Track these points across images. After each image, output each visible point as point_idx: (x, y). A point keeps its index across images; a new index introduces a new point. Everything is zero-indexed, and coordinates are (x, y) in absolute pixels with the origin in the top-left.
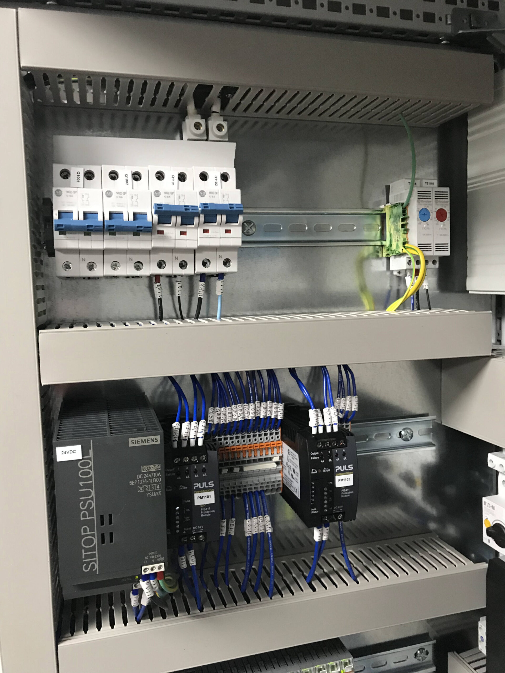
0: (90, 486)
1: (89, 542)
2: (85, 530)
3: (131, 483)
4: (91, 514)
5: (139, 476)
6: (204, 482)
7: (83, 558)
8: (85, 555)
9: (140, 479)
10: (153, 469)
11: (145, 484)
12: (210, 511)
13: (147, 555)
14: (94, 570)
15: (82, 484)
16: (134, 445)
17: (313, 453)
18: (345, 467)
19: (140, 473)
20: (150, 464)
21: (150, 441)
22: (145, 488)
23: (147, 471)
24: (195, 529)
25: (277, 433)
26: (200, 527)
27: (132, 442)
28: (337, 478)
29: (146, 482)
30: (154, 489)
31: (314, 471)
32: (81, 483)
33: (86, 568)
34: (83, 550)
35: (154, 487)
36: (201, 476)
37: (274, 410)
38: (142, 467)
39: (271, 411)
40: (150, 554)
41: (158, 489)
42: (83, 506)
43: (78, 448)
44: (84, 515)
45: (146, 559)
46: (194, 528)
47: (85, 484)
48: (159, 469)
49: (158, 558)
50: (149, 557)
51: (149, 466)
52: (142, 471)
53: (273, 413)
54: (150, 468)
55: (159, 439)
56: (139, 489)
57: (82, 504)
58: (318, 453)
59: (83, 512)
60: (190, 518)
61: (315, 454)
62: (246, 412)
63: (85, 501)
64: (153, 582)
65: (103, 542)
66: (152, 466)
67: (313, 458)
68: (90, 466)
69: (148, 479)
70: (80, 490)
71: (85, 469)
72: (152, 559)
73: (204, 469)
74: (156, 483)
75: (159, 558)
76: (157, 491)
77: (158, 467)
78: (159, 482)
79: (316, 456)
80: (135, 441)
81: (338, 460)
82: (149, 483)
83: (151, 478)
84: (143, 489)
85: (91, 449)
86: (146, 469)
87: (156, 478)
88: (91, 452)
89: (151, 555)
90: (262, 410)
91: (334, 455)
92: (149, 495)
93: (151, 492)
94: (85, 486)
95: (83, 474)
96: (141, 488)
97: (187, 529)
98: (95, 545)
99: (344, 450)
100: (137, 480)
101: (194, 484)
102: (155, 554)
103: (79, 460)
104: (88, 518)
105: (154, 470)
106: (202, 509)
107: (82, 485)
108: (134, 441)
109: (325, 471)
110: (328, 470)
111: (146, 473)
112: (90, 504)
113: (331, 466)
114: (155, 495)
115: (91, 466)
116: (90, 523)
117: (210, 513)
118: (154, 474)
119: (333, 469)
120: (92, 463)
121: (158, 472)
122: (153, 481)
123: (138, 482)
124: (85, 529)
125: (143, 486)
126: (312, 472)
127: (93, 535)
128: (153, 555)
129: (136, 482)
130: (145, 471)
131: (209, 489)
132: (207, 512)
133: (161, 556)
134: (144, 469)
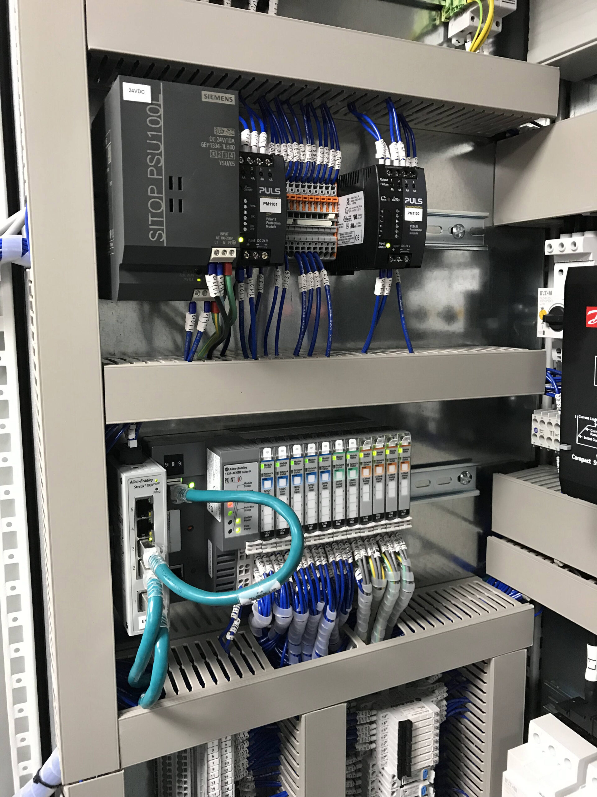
0: (158, 138)
1: (156, 206)
2: (152, 191)
3: (204, 145)
4: (159, 174)
5: (212, 139)
6: (270, 187)
7: (150, 223)
8: (152, 221)
9: (212, 142)
10: (226, 133)
11: (217, 149)
12: (276, 223)
13: (218, 235)
14: (161, 240)
15: (151, 134)
16: (207, 100)
17: (383, 178)
18: (414, 200)
19: (213, 135)
20: (224, 127)
21: (224, 99)
22: (218, 154)
23: (221, 134)
24: (259, 243)
25: (333, 188)
26: (265, 241)
27: (205, 96)
28: (407, 210)
29: (219, 147)
30: (227, 157)
31: (383, 198)
32: (149, 133)
33: (153, 237)
34: (150, 215)
35: (227, 155)
36: (266, 180)
37: (331, 157)
38: (215, 128)
39: (328, 158)
40: (221, 234)
41: (231, 157)
42: (151, 161)
43: (147, 89)
44: (152, 173)
45: (217, 240)
46: (259, 240)
47: (154, 134)
48: (233, 134)
49: (229, 241)
50: (220, 238)
51: (223, 128)
52: (215, 134)
53: (331, 160)
54: (223, 131)
55: (233, 99)
56: (212, 154)
57: (150, 159)
58: (387, 180)
59: (150, 168)
60: (255, 227)
61: (384, 180)
62: (302, 154)
63: (153, 155)
64: (221, 278)
65: (171, 210)
66: (225, 129)
67: (383, 185)
68: (159, 114)
69: (221, 144)
70: (148, 141)
71: (154, 116)
72: (224, 240)
73: (270, 173)
74: (229, 150)
75: (231, 240)
76: (230, 160)
77: (232, 132)
78: (232, 151)
79: (386, 182)
80: (209, 95)
81: (408, 190)
82: (221, 149)
83: (224, 143)
84: (215, 154)
85: (160, 94)
86: (220, 132)
87: (229, 144)
88: (161, 96)
89: (222, 236)
90: (319, 154)
91: (404, 186)
92: (222, 163)
93: (225, 160)
94: (154, 138)
95: (151, 122)
96: (214, 153)
97: (251, 241)
98: (163, 211)
99: (414, 182)
100: (210, 142)
101: (260, 188)
102: (227, 236)
103: (147, 104)
104: (155, 177)
105: (228, 135)
106: (267, 218)
107: (150, 136)
108: (207, 95)
109: (394, 200)
110: (398, 200)
111: (220, 136)
112: (158, 161)
113: (401, 196)
114: (228, 165)
115: (161, 115)
116: (157, 183)
117: (275, 225)
118: (227, 140)
119: (402, 200)
120: (161, 111)
121: (232, 138)
122: (226, 147)
123: (210, 145)
124: (152, 189)
125: (216, 151)
126: (382, 199)
127: (161, 198)
128: (224, 236)
129: (208, 144)
130: (218, 134)
131: (276, 197)
132: (273, 223)
133: (233, 239)
134: (218, 131)
